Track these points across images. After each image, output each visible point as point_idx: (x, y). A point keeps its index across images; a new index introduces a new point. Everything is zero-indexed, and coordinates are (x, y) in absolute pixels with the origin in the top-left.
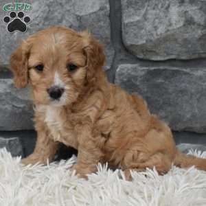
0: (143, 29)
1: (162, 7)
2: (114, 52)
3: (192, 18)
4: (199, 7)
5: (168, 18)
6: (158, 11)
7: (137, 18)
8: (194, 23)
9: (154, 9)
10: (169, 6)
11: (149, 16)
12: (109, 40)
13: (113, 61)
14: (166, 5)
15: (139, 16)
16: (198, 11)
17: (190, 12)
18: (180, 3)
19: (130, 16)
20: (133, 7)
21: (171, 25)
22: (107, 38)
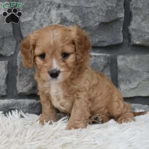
0: (34, 25)
1: (45, 11)
2: (16, 42)
3: (65, 18)
4: (70, 10)
5: (49, 18)
6: (43, 14)
7: (30, 19)
8: (67, 21)
9: (40, 12)
10: (50, 10)
11: (37, 17)
12: (12, 34)
13: (16, 48)
14: (48, 9)
15: (31, 17)
16: (69, 13)
17: (64, 14)
18: (57, 8)
19: (25, 17)
20: (27, 11)
21: (52, 22)
22: (10, 32)
